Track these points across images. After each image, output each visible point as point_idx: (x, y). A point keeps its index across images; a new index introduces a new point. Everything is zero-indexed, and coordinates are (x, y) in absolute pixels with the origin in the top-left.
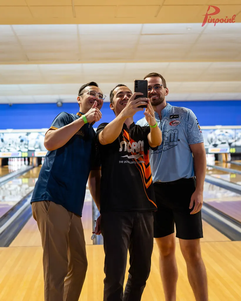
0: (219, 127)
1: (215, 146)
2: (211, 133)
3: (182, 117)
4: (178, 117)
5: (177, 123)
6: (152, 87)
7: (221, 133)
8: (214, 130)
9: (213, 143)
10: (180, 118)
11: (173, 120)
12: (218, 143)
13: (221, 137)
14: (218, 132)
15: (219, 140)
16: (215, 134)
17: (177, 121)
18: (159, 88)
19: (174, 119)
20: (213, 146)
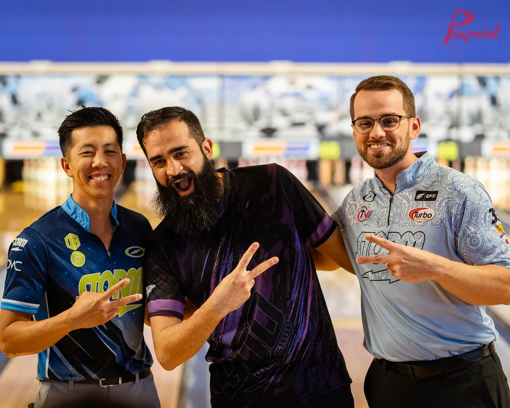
0: (280, 67)
1: (269, 132)
2: (254, 87)
3: (443, 200)
4: (434, 199)
5: (427, 216)
6: (373, 120)
7: (291, 89)
8: (266, 78)
9: (262, 123)
10: (437, 204)
11: (421, 207)
12: (279, 122)
13: (289, 103)
14: (278, 85)
15: (284, 113)
16: (267, 92)
17: (428, 212)
18: (394, 123)
19: (424, 204)
20: (263, 134)
